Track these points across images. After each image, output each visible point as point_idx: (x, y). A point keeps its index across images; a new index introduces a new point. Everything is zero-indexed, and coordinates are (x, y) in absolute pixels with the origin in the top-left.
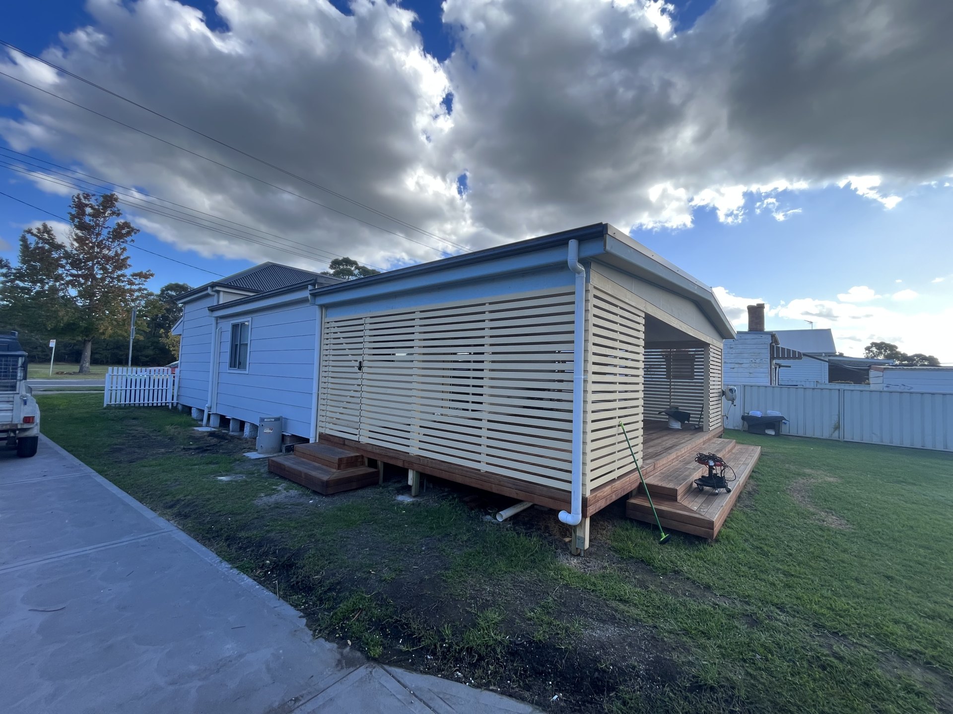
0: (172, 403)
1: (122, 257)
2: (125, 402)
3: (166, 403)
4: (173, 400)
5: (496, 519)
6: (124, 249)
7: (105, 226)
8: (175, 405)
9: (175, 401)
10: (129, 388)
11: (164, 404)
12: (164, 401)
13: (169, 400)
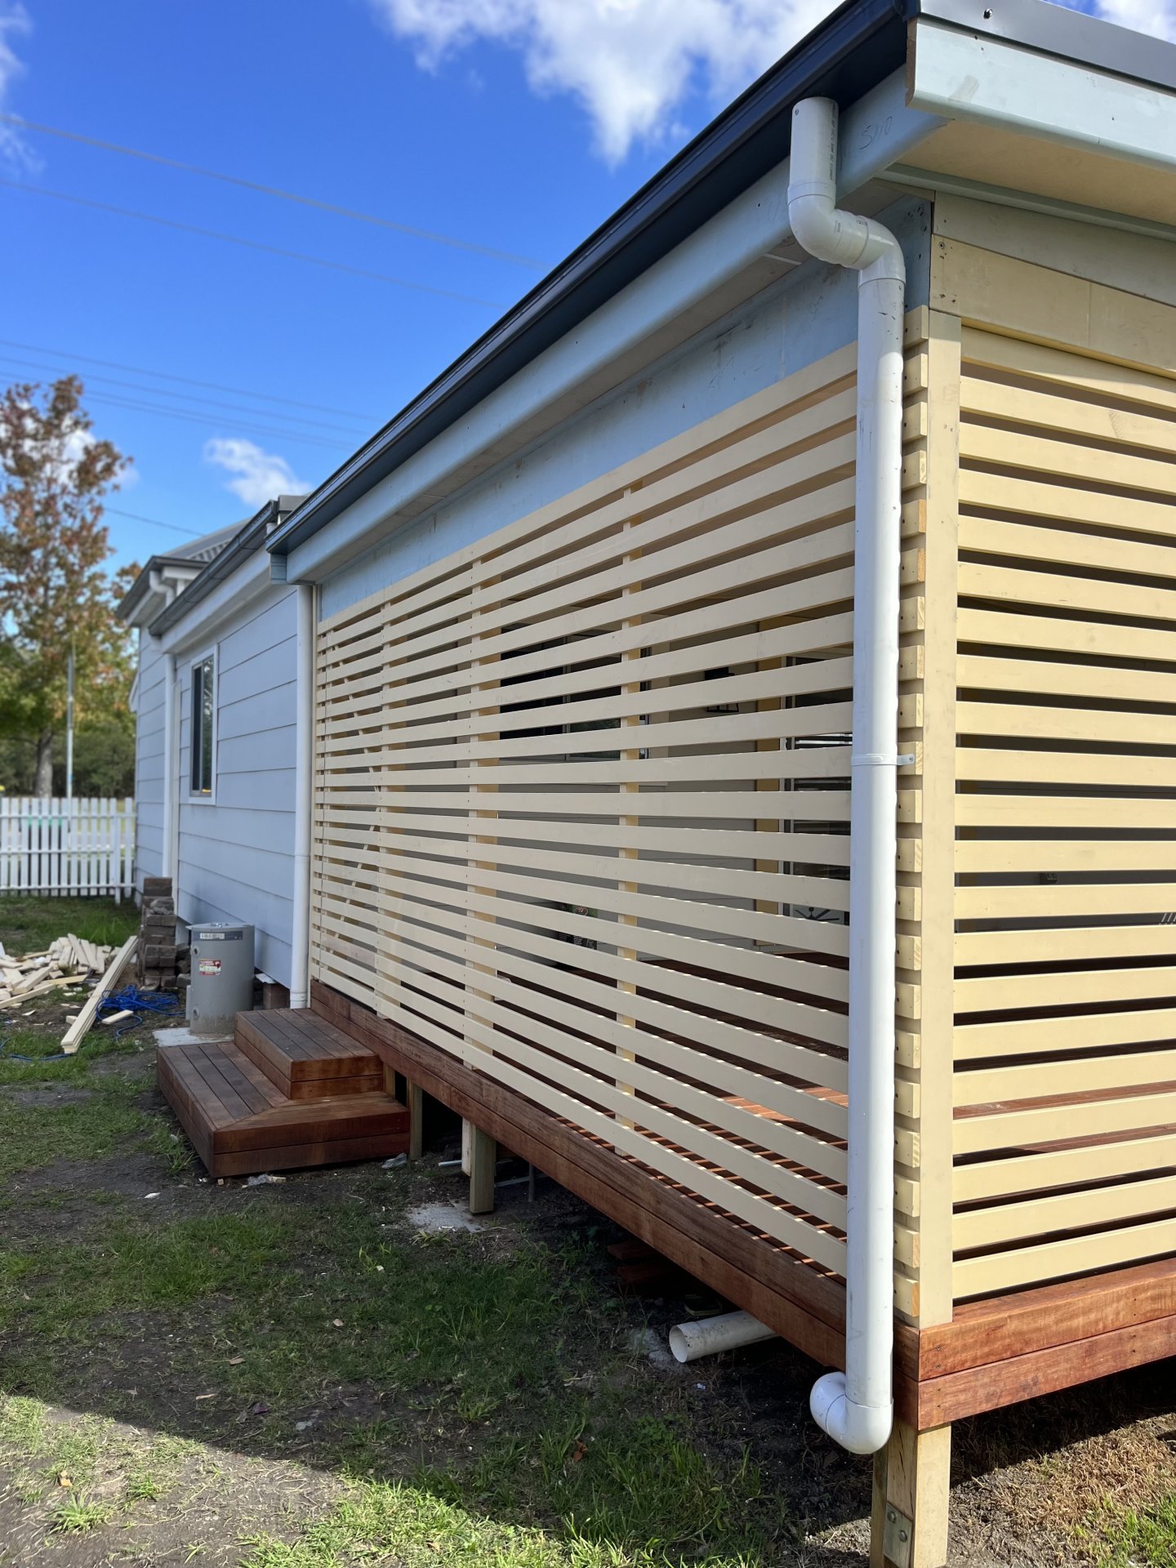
0: (122, 890)
1: (95, 530)
2: (19, 884)
3: (108, 889)
4: (122, 880)
5: (669, 1351)
6: (98, 510)
7: (65, 457)
8: (128, 893)
9: (128, 883)
10: (35, 849)
11: (103, 892)
12: (103, 883)
13: (115, 881)
